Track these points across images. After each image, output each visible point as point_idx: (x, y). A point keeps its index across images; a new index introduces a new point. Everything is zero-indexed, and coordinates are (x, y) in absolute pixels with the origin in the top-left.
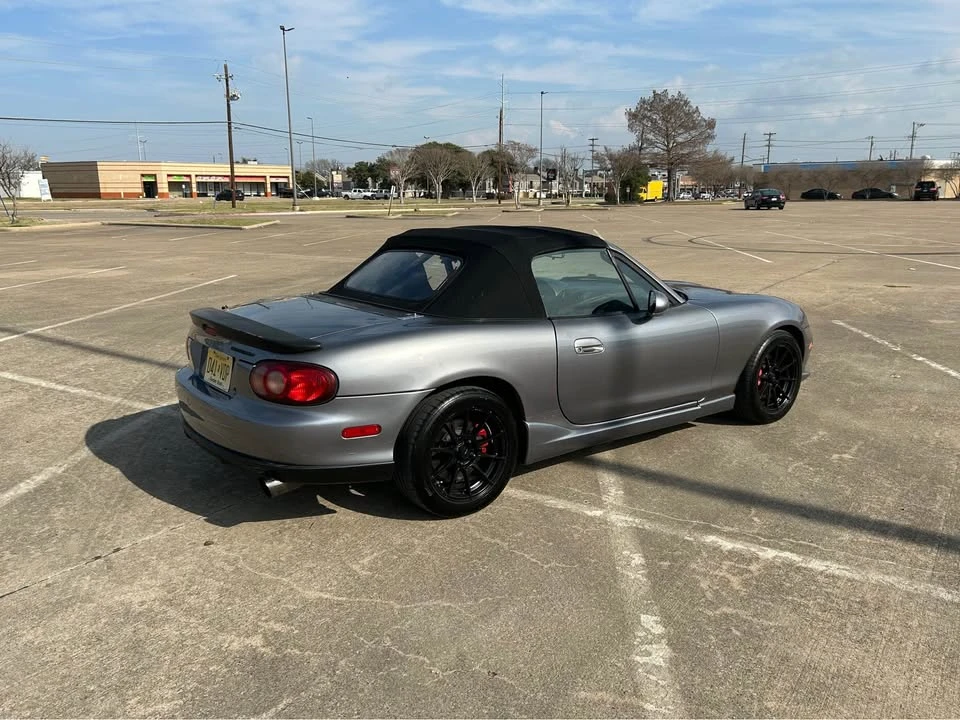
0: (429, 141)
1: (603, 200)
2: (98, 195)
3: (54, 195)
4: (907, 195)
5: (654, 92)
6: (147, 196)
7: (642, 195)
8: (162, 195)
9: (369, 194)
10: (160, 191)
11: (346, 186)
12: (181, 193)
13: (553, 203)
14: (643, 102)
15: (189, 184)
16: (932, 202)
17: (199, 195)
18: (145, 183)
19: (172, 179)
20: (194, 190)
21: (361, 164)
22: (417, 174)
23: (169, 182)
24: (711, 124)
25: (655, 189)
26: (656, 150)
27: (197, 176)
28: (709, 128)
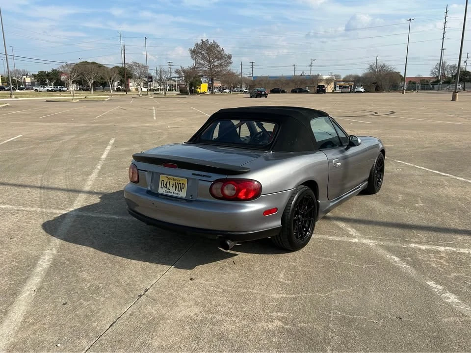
0: (82, 61)
1: (179, 93)
4: (313, 90)
5: (202, 40)
7: (198, 90)
9: (50, 89)
11: (33, 84)
13: (155, 94)
14: (197, 45)
16: (323, 94)
21: (42, 72)
22: (78, 79)
24: (230, 57)
25: (204, 87)
26: (205, 69)
28: (229, 59)
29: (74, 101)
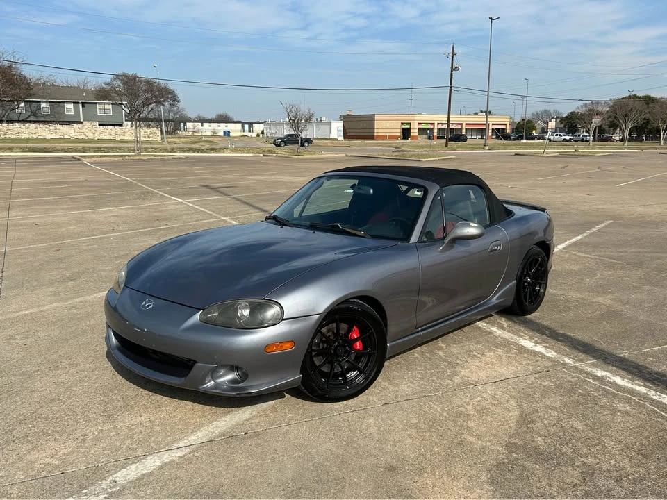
2: (373, 137)
3: (346, 136)
6: (403, 138)
8: (414, 138)
10: (412, 134)
12: (426, 136)
15: (432, 130)
17: (438, 138)
18: (403, 129)
19: (421, 126)
20: (436, 134)
21: (573, 113)
23: (419, 128)
27: (438, 124)
29: (545, 155)
